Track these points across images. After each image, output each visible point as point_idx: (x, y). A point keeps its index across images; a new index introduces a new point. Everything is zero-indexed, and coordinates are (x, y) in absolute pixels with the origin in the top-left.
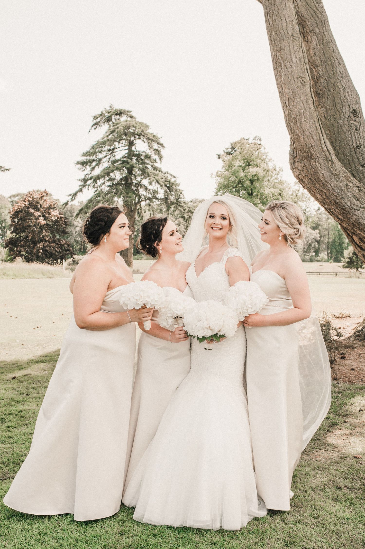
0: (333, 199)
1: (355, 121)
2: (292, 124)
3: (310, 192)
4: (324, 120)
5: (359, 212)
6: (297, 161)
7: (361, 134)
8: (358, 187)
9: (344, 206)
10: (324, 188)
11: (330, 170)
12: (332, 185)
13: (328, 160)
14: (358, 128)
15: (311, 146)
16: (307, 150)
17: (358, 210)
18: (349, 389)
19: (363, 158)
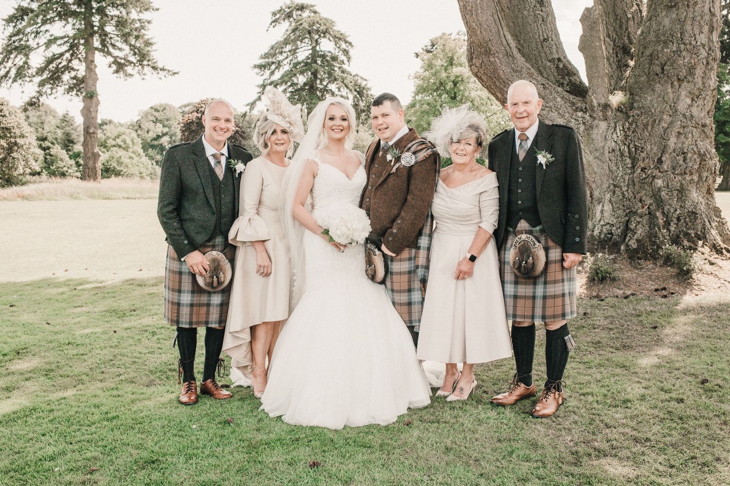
1: (542, 11)
2: (467, 17)
3: (490, 91)
4: (507, 11)
6: (474, 57)
7: (548, 25)
8: (543, 84)
10: (505, 86)
11: (511, 66)
13: (508, 55)
14: (545, 19)
15: (490, 41)
16: (485, 45)
19: (551, 53)
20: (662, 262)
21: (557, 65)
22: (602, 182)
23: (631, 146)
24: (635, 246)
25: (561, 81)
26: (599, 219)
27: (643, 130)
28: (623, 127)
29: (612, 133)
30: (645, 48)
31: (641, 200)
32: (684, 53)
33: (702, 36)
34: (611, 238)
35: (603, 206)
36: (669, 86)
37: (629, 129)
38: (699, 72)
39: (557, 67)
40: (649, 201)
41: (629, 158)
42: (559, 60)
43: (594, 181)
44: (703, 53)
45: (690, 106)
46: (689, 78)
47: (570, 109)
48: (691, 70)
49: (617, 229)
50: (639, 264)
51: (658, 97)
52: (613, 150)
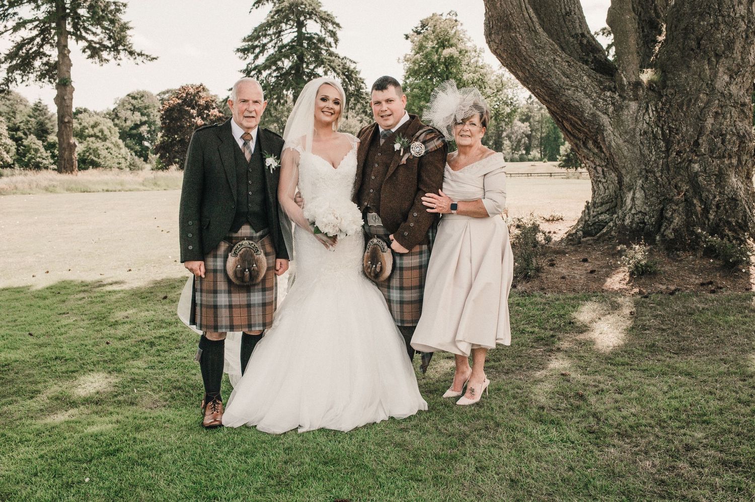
0: (539, 77)
3: (510, 70)
5: (569, 91)
6: (493, 32)
8: (568, 62)
9: (552, 85)
10: (527, 64)
11: (534, 42)
12: (537, 60)
13: (531, 30)
15: (510, 14)
16: (505, 18)
17: (569, 89)
18: (558, 299)
19: (574, 28)
20: (702, 253)
21: (581, 40)
22: (633, 167)
23: (665, 127)
24: (672, 236)
25: (586, 58)
26: (629, 207)
27: (678, 110)
28: (656, 108)
29: (644, 115)
30: (679, 21)
31: (676, 187)
32: (722, 26)
33: (742, 7)
34: (644, 227)
35: (634, 194)
36: (706, 62)
37: (662, 109)
38: (738, 46)
39: (581, 43)
40: (685, 187)
41: (663, 141)
42: (583, 35)
43: (624, 167)
44: (743, 26)
45: (728, 84)
46: (727, 53)
47: (597, 88)
48: (730, 45)
49: (650, 217)
50: (678, 256)
51: (694, 74)
52: (645, 133)
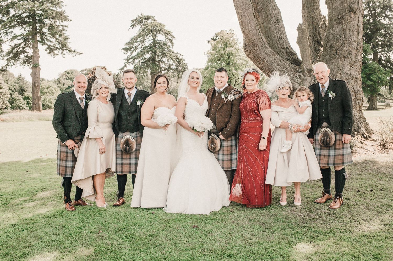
0: (267, 67)
1: (278, 25)
2: (244, 28)
3: (255, 64)
4: (262, 25)
6: (247, 47)
7: (282, 32)
8: (280, 60)
10: (262, 61)
11: (265, 52)
12: (266, 59)
13: (263, 46)
14: (280, 29)
15: (254, 40)
16: (252, 42)
19: (283, 45)
21: (286, 50)
25: (289, 58)
30: (328, 42)
32: (346, 45)
33: (354, 36)
36: (340, 60)
38: (353, 53)
39: (287, 51)
42: (287, 48)
44: (355, 45)
45: (350, 69)
46: (349, 56)
47: (293, 72)
48: (350, 53)
